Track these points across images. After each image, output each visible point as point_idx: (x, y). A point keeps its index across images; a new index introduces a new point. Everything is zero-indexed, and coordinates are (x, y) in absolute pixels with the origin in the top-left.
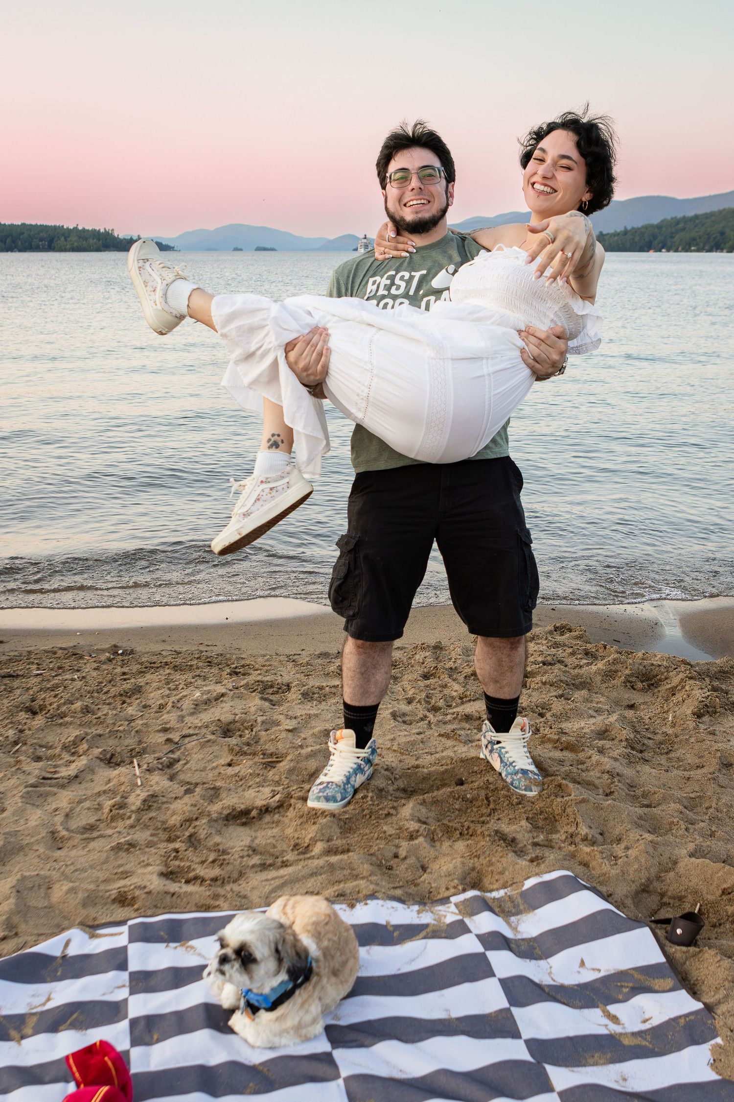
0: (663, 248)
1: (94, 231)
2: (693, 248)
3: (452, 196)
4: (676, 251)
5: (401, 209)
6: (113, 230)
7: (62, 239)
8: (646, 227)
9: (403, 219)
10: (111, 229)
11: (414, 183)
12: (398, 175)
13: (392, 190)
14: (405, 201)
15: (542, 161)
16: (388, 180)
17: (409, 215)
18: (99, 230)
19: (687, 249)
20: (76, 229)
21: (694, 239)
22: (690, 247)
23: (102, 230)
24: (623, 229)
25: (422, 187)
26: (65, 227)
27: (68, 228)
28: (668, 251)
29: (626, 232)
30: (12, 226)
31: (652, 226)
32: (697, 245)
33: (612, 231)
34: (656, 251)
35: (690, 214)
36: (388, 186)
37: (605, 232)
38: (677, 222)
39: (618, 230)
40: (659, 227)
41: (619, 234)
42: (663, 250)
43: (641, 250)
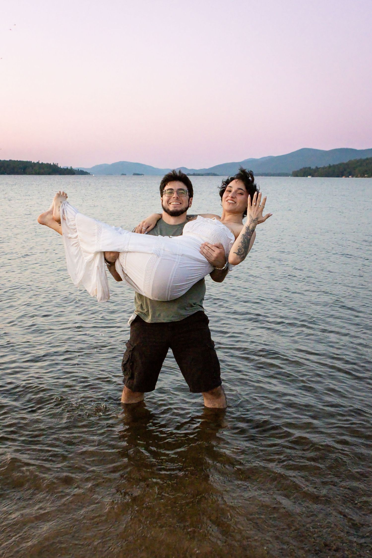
0: (350, 175)
1: (48, 164)
2: (366, 175)
3: (191, 203)
4: (357, 177)
5: (169, 205)
6: (58, 164)
7: (31, 168)
8: (340, 164)
9: (168, 210)
10: (56, 163)
11: (175, 195)
12: (168, 191)
13: (165, 198)
14: (170, 202)
15: (230, 191)
16: (164, 193)
17: (171, 208)
18: (50, 164)
19: (362, 176)
20: (38, 163)
21: (366, 171)
22: (364, 175)
23: (52, 164)
24: (328, 165)
25: (178, 197)
26: (32, 162)
27: (34, 163)
28: (353, 177)
29: (330, 167)
30: (5, 161)
31: (343, 163)
32: (367, 174)
33: (322, 166)
34: (346, 177)
35: (364, 157)
36: (164, 196)
37: (318, 167)
38: (358, 161)
39: (326, 166)
40: (347, 164)
41: (326, 168)
42: (350, 177)
43: (338, 176)
